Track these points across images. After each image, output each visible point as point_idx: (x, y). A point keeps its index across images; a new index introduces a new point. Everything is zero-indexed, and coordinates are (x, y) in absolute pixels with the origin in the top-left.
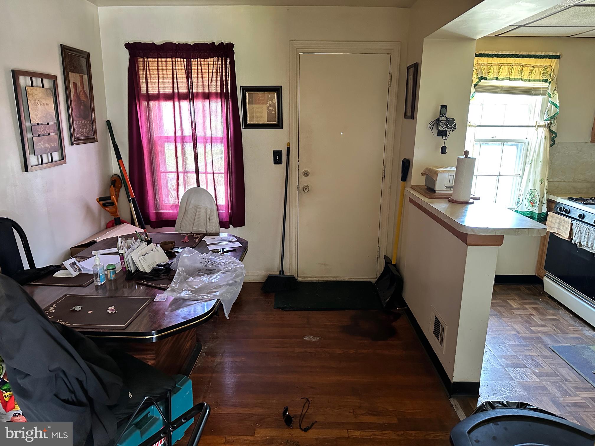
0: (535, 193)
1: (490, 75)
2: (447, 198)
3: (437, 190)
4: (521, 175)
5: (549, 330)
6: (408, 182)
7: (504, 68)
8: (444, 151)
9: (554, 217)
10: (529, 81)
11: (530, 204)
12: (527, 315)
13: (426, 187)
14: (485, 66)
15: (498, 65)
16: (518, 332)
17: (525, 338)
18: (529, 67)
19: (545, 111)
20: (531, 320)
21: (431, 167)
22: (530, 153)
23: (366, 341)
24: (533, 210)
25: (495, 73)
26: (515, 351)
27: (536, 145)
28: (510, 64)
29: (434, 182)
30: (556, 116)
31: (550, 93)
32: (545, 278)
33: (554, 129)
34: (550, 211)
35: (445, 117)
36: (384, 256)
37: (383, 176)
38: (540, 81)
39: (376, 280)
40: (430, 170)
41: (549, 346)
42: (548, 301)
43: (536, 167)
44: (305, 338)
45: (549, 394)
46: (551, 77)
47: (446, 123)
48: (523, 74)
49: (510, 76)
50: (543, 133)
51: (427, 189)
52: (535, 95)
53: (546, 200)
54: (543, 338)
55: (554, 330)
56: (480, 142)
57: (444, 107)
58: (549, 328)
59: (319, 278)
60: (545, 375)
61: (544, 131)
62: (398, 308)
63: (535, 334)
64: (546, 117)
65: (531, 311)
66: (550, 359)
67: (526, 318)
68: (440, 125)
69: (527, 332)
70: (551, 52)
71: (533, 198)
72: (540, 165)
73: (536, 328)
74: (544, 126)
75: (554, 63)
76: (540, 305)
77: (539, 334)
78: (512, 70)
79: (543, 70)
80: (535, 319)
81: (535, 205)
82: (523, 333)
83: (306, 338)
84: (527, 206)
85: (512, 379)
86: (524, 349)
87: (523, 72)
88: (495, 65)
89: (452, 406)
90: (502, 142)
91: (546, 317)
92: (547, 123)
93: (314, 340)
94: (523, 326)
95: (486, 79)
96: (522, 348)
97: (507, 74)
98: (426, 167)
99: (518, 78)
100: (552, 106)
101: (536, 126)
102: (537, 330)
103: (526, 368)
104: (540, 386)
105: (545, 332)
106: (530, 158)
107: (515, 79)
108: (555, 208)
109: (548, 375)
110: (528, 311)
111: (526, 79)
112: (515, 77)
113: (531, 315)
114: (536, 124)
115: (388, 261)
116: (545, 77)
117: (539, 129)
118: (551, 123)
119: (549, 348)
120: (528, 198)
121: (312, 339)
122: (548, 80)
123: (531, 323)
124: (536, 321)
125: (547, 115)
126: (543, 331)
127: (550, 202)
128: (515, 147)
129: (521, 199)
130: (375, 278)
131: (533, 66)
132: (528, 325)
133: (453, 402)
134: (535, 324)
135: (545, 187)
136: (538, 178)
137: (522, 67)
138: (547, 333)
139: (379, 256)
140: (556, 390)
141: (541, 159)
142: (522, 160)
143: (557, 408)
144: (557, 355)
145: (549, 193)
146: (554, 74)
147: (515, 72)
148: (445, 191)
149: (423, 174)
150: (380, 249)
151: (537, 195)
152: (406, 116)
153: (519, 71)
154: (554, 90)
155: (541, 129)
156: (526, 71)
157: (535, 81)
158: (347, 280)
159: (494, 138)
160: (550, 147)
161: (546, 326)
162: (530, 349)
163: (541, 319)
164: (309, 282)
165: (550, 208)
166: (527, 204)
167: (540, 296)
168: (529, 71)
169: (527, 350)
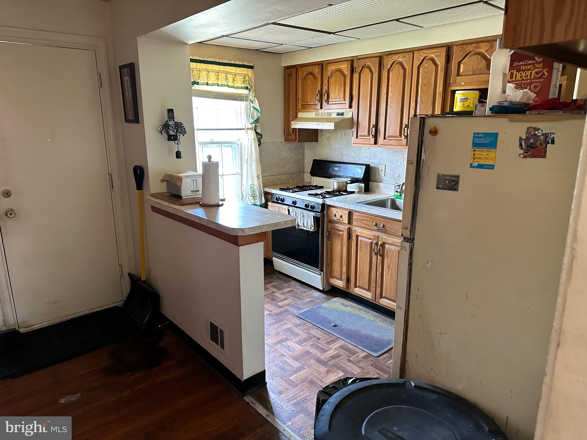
0: (254, 188)
1: (200, 80)
2: (199, 203)
3: (183, 196)
4: (240, 173)
5: (291, 301)
6: (145, 191)
7: (211, 75)
8: (179, 156)
9: (273, 206)
10: (234, 87)
11: (252, 198)
12: (271, 294)
13: (169, 194)
14: (195, 71)
15: (206, 71)
16: (271, 311)
17: (277, 314)
18: (231, 74)
19: (250, 116)
20: (275, 297)
21: (171, 173)
22: (244, 154)
23: (138, 375)
24: (255, 202)
25: (204, 79)
26: (275, 329)
27: (248, 145)
28: (216, 71)
29: (179, 188)
30: (258, 120)
31: (252, 99)
32: (274, 258)
33: (259, 131)
34: (269, 202)
35: (174, 121)
36: (129, 274)
37: (111, 187)
38: (242, 88)
39: (123, 302)
40: (171, 176)
41: (297, 315)
42: (279, 277)
43: (251, 165)
44: (61, 401)
45: (313, 356)
46: (249, 85)
47: (176, 128)
48: (228, 80)
49: (218, 82)
50: (251, 134)
51: (170, 196)
52: (240, 100)
53: (263, 193)
54: (289, 309)
55: (294, 300)
56: (202, 145)
57: (170, 111)
58: (290, 300)
59: (50, 321)
60: (304, 341)
61: (252, 133)
62: (160, 326)
63: (283, 308)
64: (251, 121)
65: (272, 289)
66: (301, 326)
67: (271, 297)
68: (170, 130)
69: (277, 308)
70: (247, 62)
71: (253, 192)
72: (254, 163)
73: (282, 303)
74: (251, 129)
75: (249, 72)
76: (276, 282)
77: (286, 307)
78: (218, 76)
79: (242, 78)
80: (276, 295)
81: (256, 198)
82: (274, 310)
83: (63, 401)
84: (250, 199)
85: (283, 355)
86: (281, 324)
87: (228, 79)
88: (204, 71)
89: (248, 403)
90: (220, 144)
91: (284, 291)
92: (253, 126)
93: (74, 399)
94: (271, 304)
95: (198, 83)
96: (279, 324)
97: (215, 80)
98: (164, 174)
99: (224, 84)
100: (254, 111)
101: (245, 129)
102: (282, 304)
103: (289, 341)
104: (304, 353)
105: (289, 304)
106: (245, 157)
107: (222, 85)
108: (271, 198)
109: (306, 340)
110: (269, 290)
111: (231, 86)
112: (222, 83)
113: (273, 292)
114: (245, 127)
115: (134, 280)
116: (245, 84)
117: (248, 130)
118: (256, 126)
119: (297, 316)
120: (250, 193)
121: (72, 398)
122: (249, 88)
123: (276, 300)
124: (279, 297)
125: (252, 119)
126: (287, 303)
127: (266, 193)
128: (230, 148)
129: (245, 194)
130: (122, 301)
131: (234, 74)
132: (275, 302)
133: (248, 399)
134: (279, 300)
135: (261, 182)
136: (255, 175)
137: (226, 74)
138: (290, 305)
139: (122, 275)
140: (316, 351)
141: (254, 158)
142: (238, 160)
143: (323, 366)
144: (305, 320)
145: (264, 186)
146: (251, 82)
147: (221, 79)
148: (191, 196)
149: (163, 181)
150: (122, 267)
151: (256, 189)
152: (127, 120)
153: (225, 78)
154: (254, 97)
155: (249, 131)
156: (230, 78)
157: (237, 88)
158: (87, 312)
159: (213, 141)
160: (259, 147)
161: (287, 298)
162: (284, 323)
163: (281, 294)
164: (38, 329)
165: (266, 199)
166: (250, 198)
167: (273, 274)
168: (232, 79)
169: (283, 324)
